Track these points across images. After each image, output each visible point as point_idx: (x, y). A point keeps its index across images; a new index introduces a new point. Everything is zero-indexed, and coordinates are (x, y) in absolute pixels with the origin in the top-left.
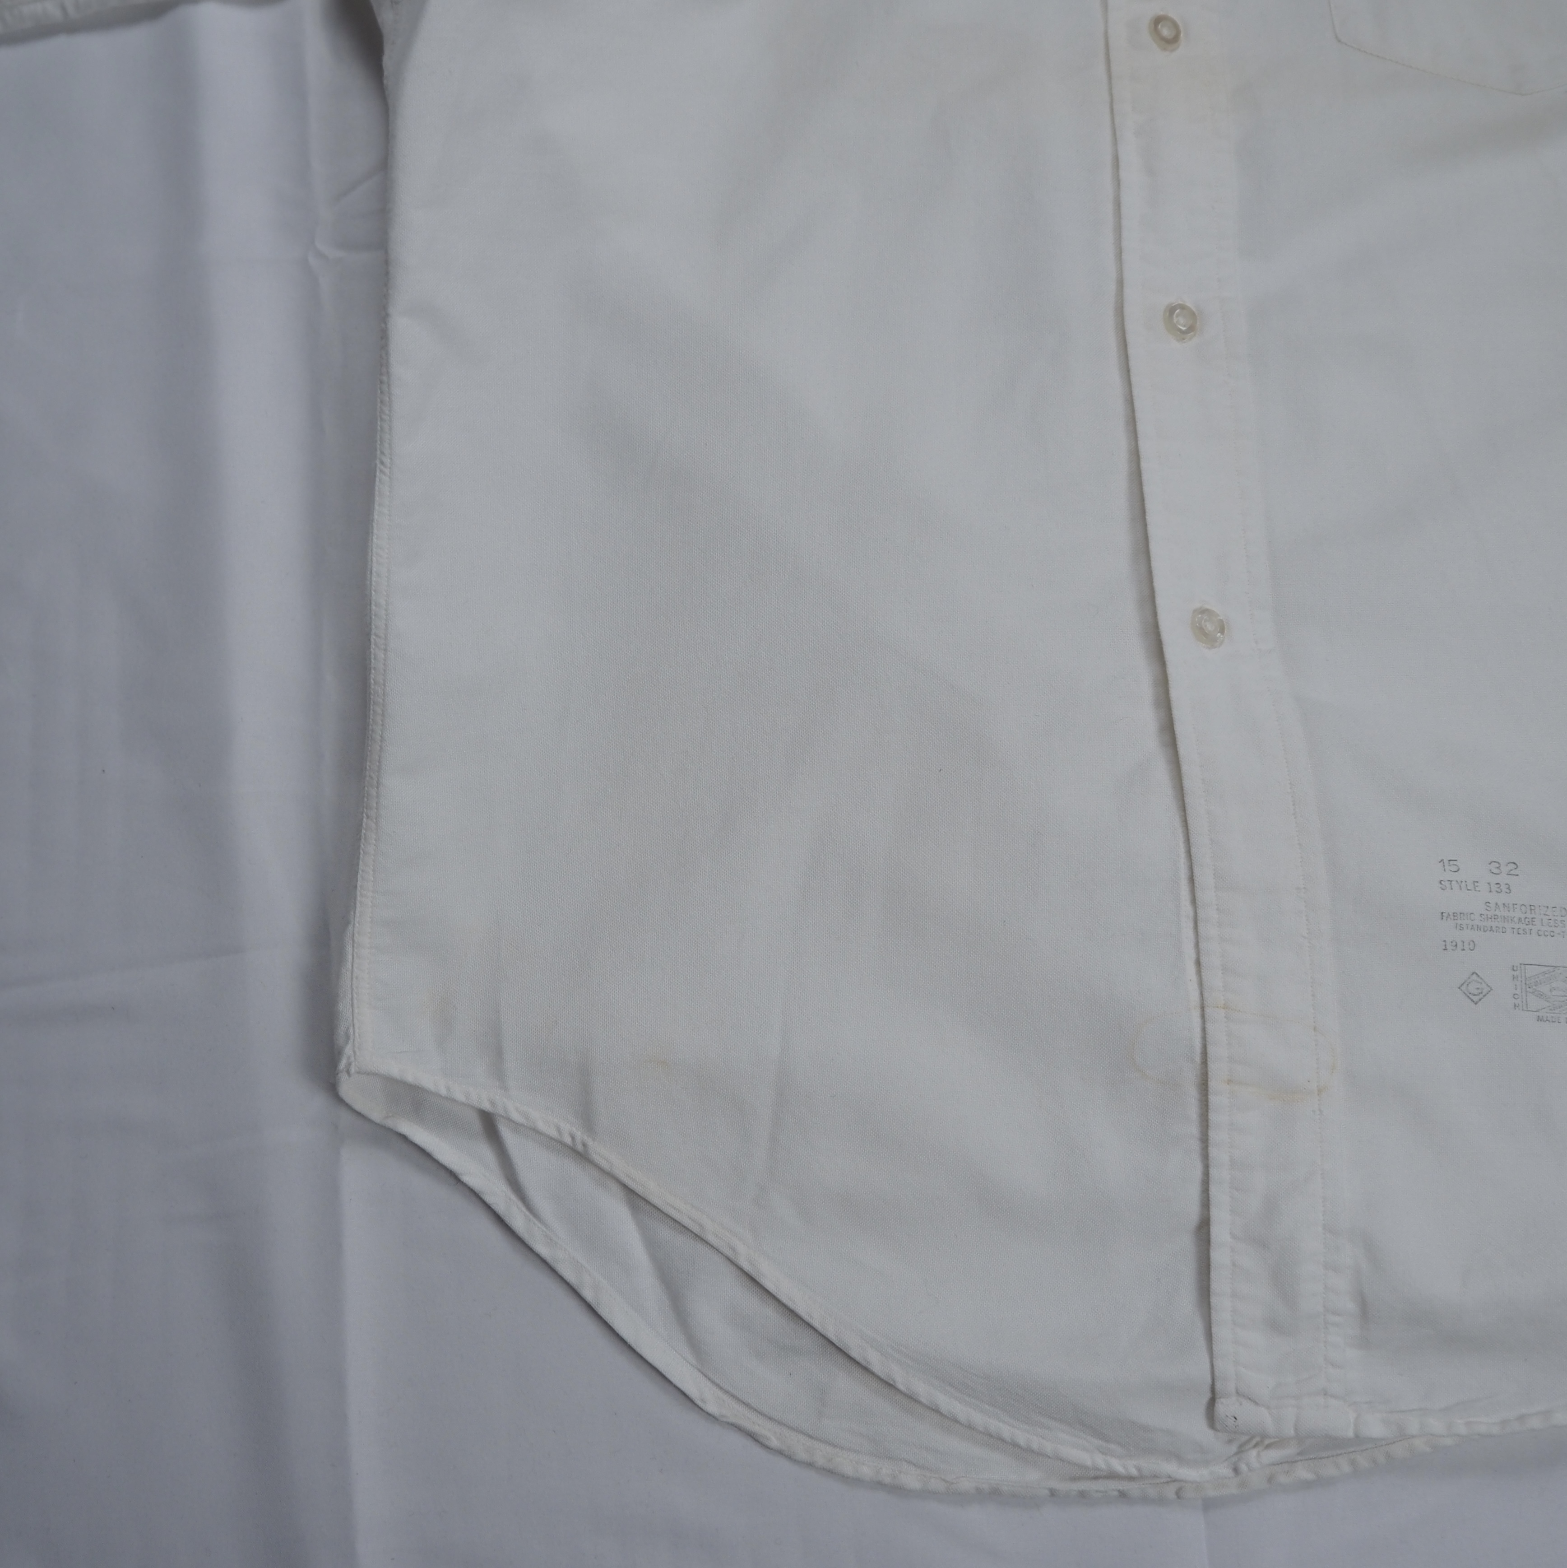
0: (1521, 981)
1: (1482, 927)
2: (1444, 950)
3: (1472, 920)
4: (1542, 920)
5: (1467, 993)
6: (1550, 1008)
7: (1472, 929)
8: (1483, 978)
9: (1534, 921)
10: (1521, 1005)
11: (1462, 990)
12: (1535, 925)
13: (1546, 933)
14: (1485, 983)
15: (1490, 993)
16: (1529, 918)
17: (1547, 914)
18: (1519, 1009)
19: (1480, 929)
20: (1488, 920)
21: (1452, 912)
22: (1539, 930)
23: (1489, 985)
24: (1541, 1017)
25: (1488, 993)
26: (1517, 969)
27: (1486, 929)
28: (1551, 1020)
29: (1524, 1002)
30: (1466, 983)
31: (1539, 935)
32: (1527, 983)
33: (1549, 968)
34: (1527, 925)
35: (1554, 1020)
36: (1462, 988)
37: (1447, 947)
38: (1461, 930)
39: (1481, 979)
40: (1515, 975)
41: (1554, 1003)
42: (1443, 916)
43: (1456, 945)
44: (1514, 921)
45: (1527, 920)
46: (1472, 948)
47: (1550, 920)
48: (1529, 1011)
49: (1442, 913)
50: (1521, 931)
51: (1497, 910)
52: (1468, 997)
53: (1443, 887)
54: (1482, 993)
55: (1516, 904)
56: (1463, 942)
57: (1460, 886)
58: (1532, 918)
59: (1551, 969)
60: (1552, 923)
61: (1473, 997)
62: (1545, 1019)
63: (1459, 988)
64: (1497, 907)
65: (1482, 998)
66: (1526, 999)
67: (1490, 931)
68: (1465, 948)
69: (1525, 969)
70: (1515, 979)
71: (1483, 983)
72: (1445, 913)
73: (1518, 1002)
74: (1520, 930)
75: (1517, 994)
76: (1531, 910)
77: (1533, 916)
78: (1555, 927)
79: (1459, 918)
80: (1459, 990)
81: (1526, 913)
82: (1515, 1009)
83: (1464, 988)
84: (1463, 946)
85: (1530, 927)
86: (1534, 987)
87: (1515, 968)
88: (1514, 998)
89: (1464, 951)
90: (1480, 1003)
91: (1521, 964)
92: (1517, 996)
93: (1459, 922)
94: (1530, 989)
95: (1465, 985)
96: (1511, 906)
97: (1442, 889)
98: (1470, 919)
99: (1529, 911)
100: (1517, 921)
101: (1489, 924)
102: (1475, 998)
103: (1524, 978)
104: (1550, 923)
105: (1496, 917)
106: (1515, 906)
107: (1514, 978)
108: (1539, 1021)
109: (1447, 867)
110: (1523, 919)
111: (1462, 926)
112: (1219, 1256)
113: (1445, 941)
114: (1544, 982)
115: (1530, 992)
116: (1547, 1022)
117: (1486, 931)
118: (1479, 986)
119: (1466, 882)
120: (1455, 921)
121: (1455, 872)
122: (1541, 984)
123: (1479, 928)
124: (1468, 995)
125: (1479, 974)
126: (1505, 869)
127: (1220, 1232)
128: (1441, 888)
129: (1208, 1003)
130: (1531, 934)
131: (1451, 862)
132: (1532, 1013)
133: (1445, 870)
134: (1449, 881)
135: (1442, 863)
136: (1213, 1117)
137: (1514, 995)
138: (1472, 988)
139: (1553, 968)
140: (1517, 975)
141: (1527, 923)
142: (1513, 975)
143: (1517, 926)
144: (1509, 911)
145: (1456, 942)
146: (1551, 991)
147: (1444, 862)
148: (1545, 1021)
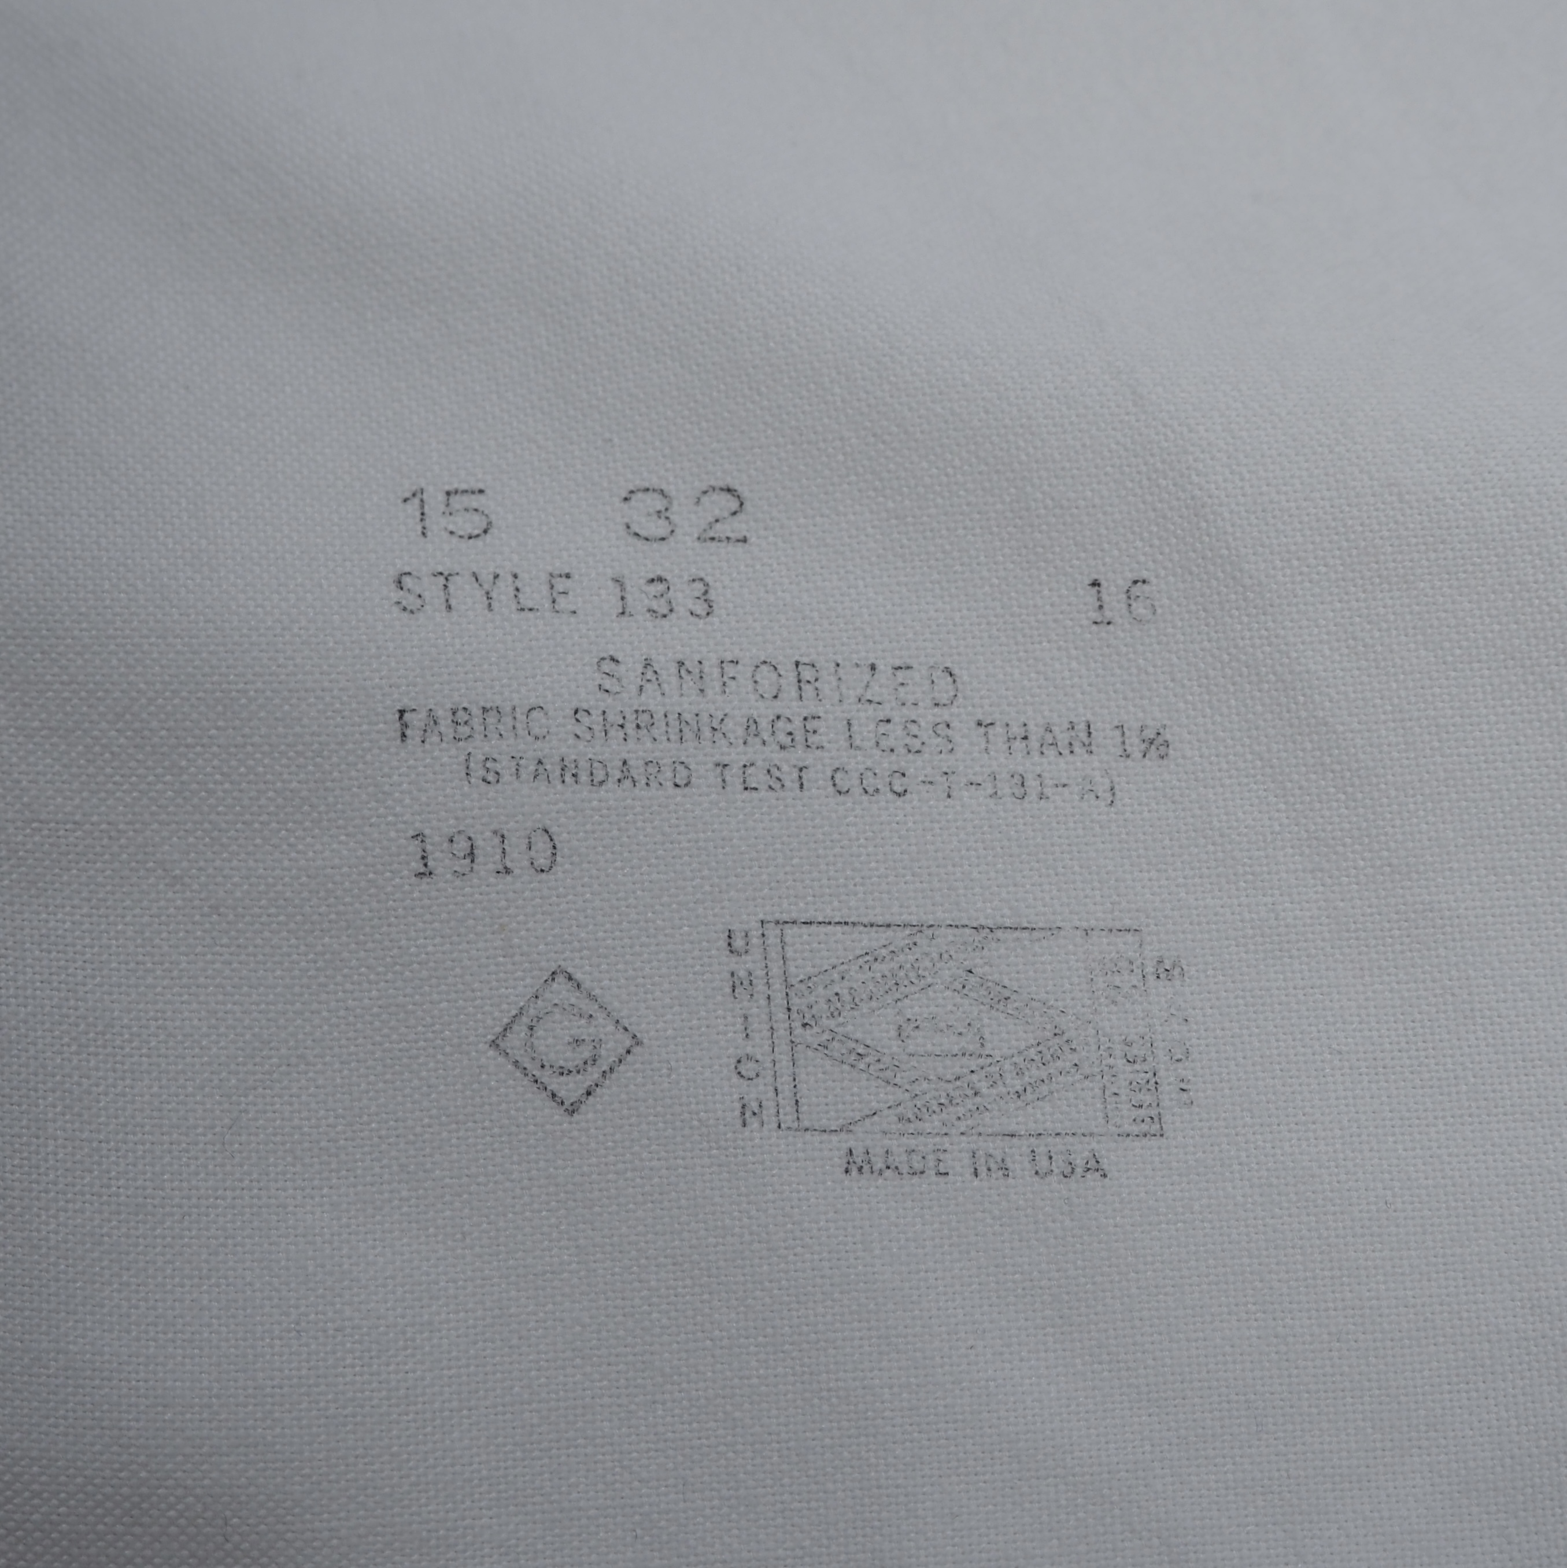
0: (769, 998)
1: (585, 766)
2: (421, 874)
3: (538, 738)
4: (850, 723)
5: (526, 1064)
6: (901, 1111)
7: (536, 775)
8: (596, 992)
9: (816, 732)
10: (770, 1106)
11: (504, 1055)
12: (820, 747)
13: (871, 783)
14: (608, 1015)
15: (630, 1059)
16: (789, 719)
17: (869, 695)
18: (762, 1124)
19: (576, 775)
20: (607, 734)
21: (449, 705)
22: (839, 769)
23: (622, 1021)
24: (860, 1154)
25: (621, 1061)
26: (748, 945)
27: (600, 775)
28: (904, 1167)
29: (786, 1090)
30: (525, 1020)
31: (841, 793)
32: (795, 1001)
33: (889, 933)
34: (783, 748)
35: (918, 1166)
36: (508, 1043)
37: (431, 864)
38: (486, 782)
39: (593, 998)
40: (742, 973)
41: (917, 1089)
42: (402, 726)
43: (471, 855)
44: (725, 736)
45: (782, 727)
46: (542, 862)
47: (889, 720)
48: (806, 1129)
49: (402, 712)
50: (757, 777)
51: (650, 690)
52: (536, 1080)
53: (410, 601)
54: (593, 1061)
55: (734, 663)
56: (504, 838)
58: (807, 718)
59: (901, 938)
60: (896, 733)
61: (555, 1083)
62: (879, 1165)
63: (494, 1044)
64: (650, 675)
65: (597, 1085)
66: (792, 1077)
67: (620, 781)
68: (509, 864)
69: (784, 943)
70: (739, 992)
71: (600, 1017)
72: (411, 711)
73: (759, 1091)
74: (752, 770)
75: (749, 1058)
76: (801, 678)
77: (810, 707)
78: (912, 750)
79: (478, 729)
80: (492, 1052)
81: (775, 696)
82: (746, 1124)
83: (514, 1042)
84: (505, 853)
85: (798, 755)
86: (826, 1023)
87: (739, 943)
88: (740, 1076)
89: (509, 879)
90: (589, 1110)
91: (765, 924)
92: (751, 1065)
93: (480, 748)
94: (808, 1031)
95: (520, 1031)
96: (711, 670)
97: (408, 612)
98: (530, 734)
99: (789, 689)
100: (740, 731)
101: (613, 750)
102: (570, 1088)
103: (778, 985)
104: (885, 736)
105: (644, 720)
106: (730, 670)
107: (734, 989)
108: (854, 1171)
110: (764, 725)
111: (491, 765)
113: (419, 837)
114: (871, 998)
115: (809, 1047)
116: (891, 1174)
117: (604, 782)
118: (579, 1030)
119: (514, 577)
120: (463, 745)
121: (471, 536)
122: (854, 1006)
123: (568, 771)
124: (532, 1074)
125: (578, 976)
126: (687, 518)
128: (401, 605)
130: (802, 786)
132: (818, 1137)
134: (440, 574)
135: (415, 502)
137: (739, 1061)
138: (551, 1042)
139: (909, 932)
140: (751, 973)
141: (787, 740)
142: (733, 975)
143: (738, 756)
144: (702, 692)
145: (471, 838)
146: (900, 1035)
147: (421, 498)
148: (881, 1171)
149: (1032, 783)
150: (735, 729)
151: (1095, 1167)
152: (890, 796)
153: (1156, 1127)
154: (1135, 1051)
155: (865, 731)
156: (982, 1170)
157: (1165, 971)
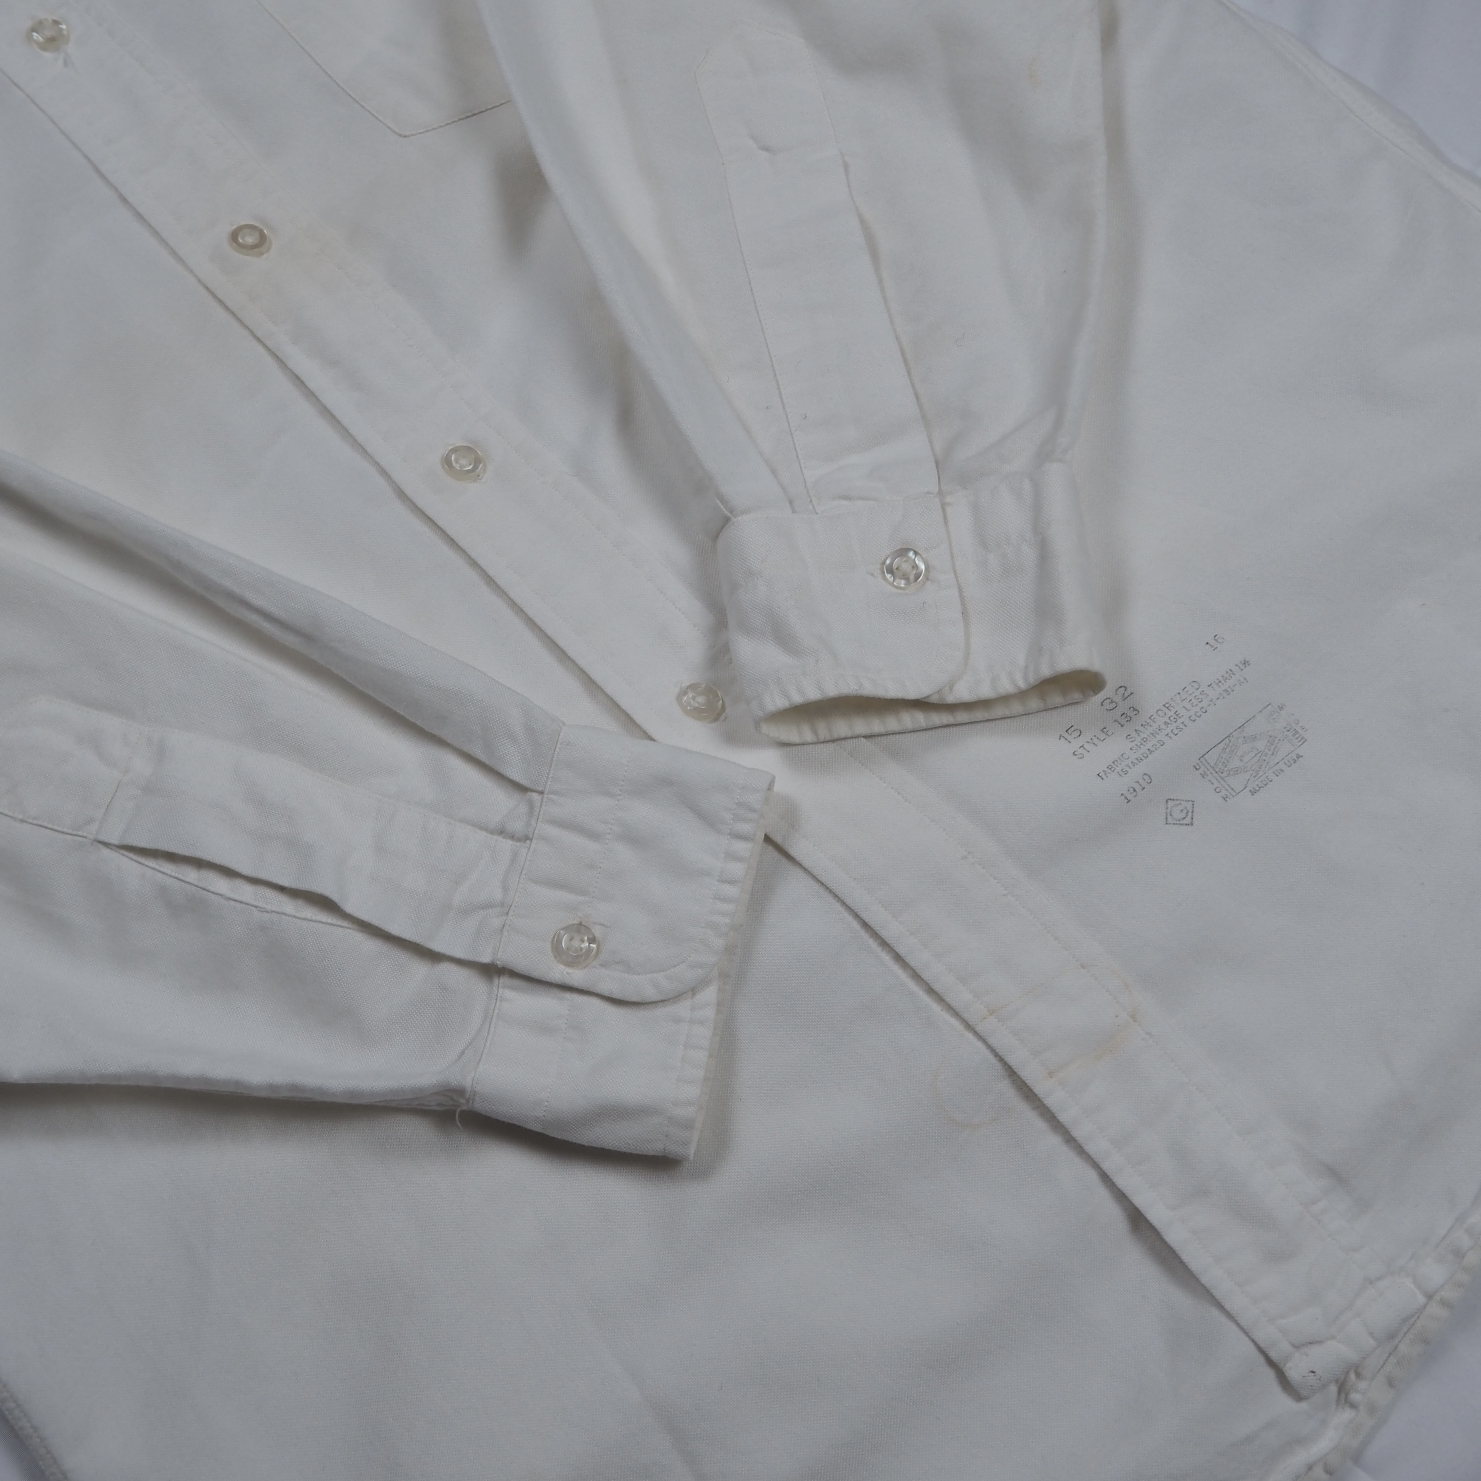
0: (1211, 773)
1: (1141, 756)
2: (1128, 802)
3: (1128, 759)
4: (1184, 707)
5: (1175, 822)
6: (1253, 775)
7: (1134, 765)
8: (1178, 798)
9: (1179, 714)
10: (1228, 794)
11: (1170, 824)
12: (1182, 716)
13: (1198, 714)
14: (1183, 801)
15: (1195, 806)
16: (1172, 716)
17: (1183, 699)
18: (1230, 799)
19: (1141, 759)
20: (1140, 748)
21: (1106, 767)
22: (1190, 717)
23: (1188, 800)
24: (1252, 790)
25: (1193, 808)
26: (1199, 766)
27: (1145, 755)
28: (1263, 785)
29: (1228, 789)
30: (1169, 814)
31: (1194, 721)
32: (1217, 770)
33: (1224, 742)
34: (1176, 722)
35: (1265, 783)
37: (1128, 798)
38: (1126, 774)
39: (1178, 800)
40: (1202, 772)
41: (1253, 768)
42: (1101, 777)
43: (1135, 790)
44: (1162, 729)
45: (1172, 718)
46: (1149, 781)
47: (1191, 700)
48: (1238, 793)
49: (1098, 775)
50: (1176, 731)
51: (1141, 734)
52: (1180, 824)
53: (1081, 756)
54: (1188, 812)
55: (1152, 716)
56: (1138, 782)
57: (1094, 744)
58: (1175, 713)
59: (1227, 741)
60: (1195, 701)
61: (1185, 821)
62: (1257, 789)
63: (1166, 824)
64: (1138, 732)
65: (1192, 816)
66: (1228, 785)
67: (1151, 753)
68: (1143, 786)
69: (1206, 760)
70: (1205, 776)
71: (1182, 802)
72: (1100, 773)
73: (1223, 793)
74: (1174, 731)
75: (1217, 788)
76: (1167, 708)
77: (1173, 711)
78: (1200, 702)
79: (1116, 767)
80: (1167, 826)
81: (1165, 714)
82: (1227, 801)
83: (1170, 820)
84: (1140, 785)
85: (1180, 721)
86: (1226, 769)
87: (1198, 767)
88: (1218, 792)
89: (1145, 789)
90: (1195, 822)
91: (1199, 759)
92: (1218, 789)
93: (1118, 769)
94: (1223, 774)
95: (1169, 817)
96: (1149, 721)
97: (1081, 758)
98: (1125, 759)
99: (1167, 711)
100: (1165, 726)
101: (1144, 749)
102: (1188, 820)
103: (1211, 769)
104: (1192, 703)
105: (1145, 740)
106: (1152, 718)
107: (1203, 777)
108: (1254, 794)
109: (1069, 738)
110: (1169, 721)
111: (1123, 770)
112: (1175, 1236)
113: (1122, 795)
114: (1230, 758)
115: (1226, 777)
116: (1261, 789)
117: (1147, 756)
118: (1181, 807)
119: (1095, 736)
120: (1115, 771)
121: (1079, 736)
122: (1228, 761)
123: (1139, 760)
124: (1179, 823)
125: (1172, 798)
126: (1117, 699)
127: (1157, 1214)
128: (1079, 758)
129: (973, 1022)
130: (1186, 726)
131: (1069, 731)
132: (1242, 793)
133: (1070, 742)
134: (1081, 747)
135: (1062, 738)
136: (1063, 1117)
137: (1215, 790)
138: (1177, 814)
139: (1227, 739)
140: (1204, 771)
141: (1175, 720)
142: (1201, 774)
143: (1169, 730)
144: (1151, 726)
145: (1132, 787)
146: (1241, 760)
147: (1063, 736)
148: (1259, 790)
149: (1229, 690)
150: (1163, 726)
151: (1299, 756)
152: (1205, 714)
153: (1304, 740)
154: (1288, 728)
155: (1189, 706)
156: (1278, 774)
157: (1281, 708)
